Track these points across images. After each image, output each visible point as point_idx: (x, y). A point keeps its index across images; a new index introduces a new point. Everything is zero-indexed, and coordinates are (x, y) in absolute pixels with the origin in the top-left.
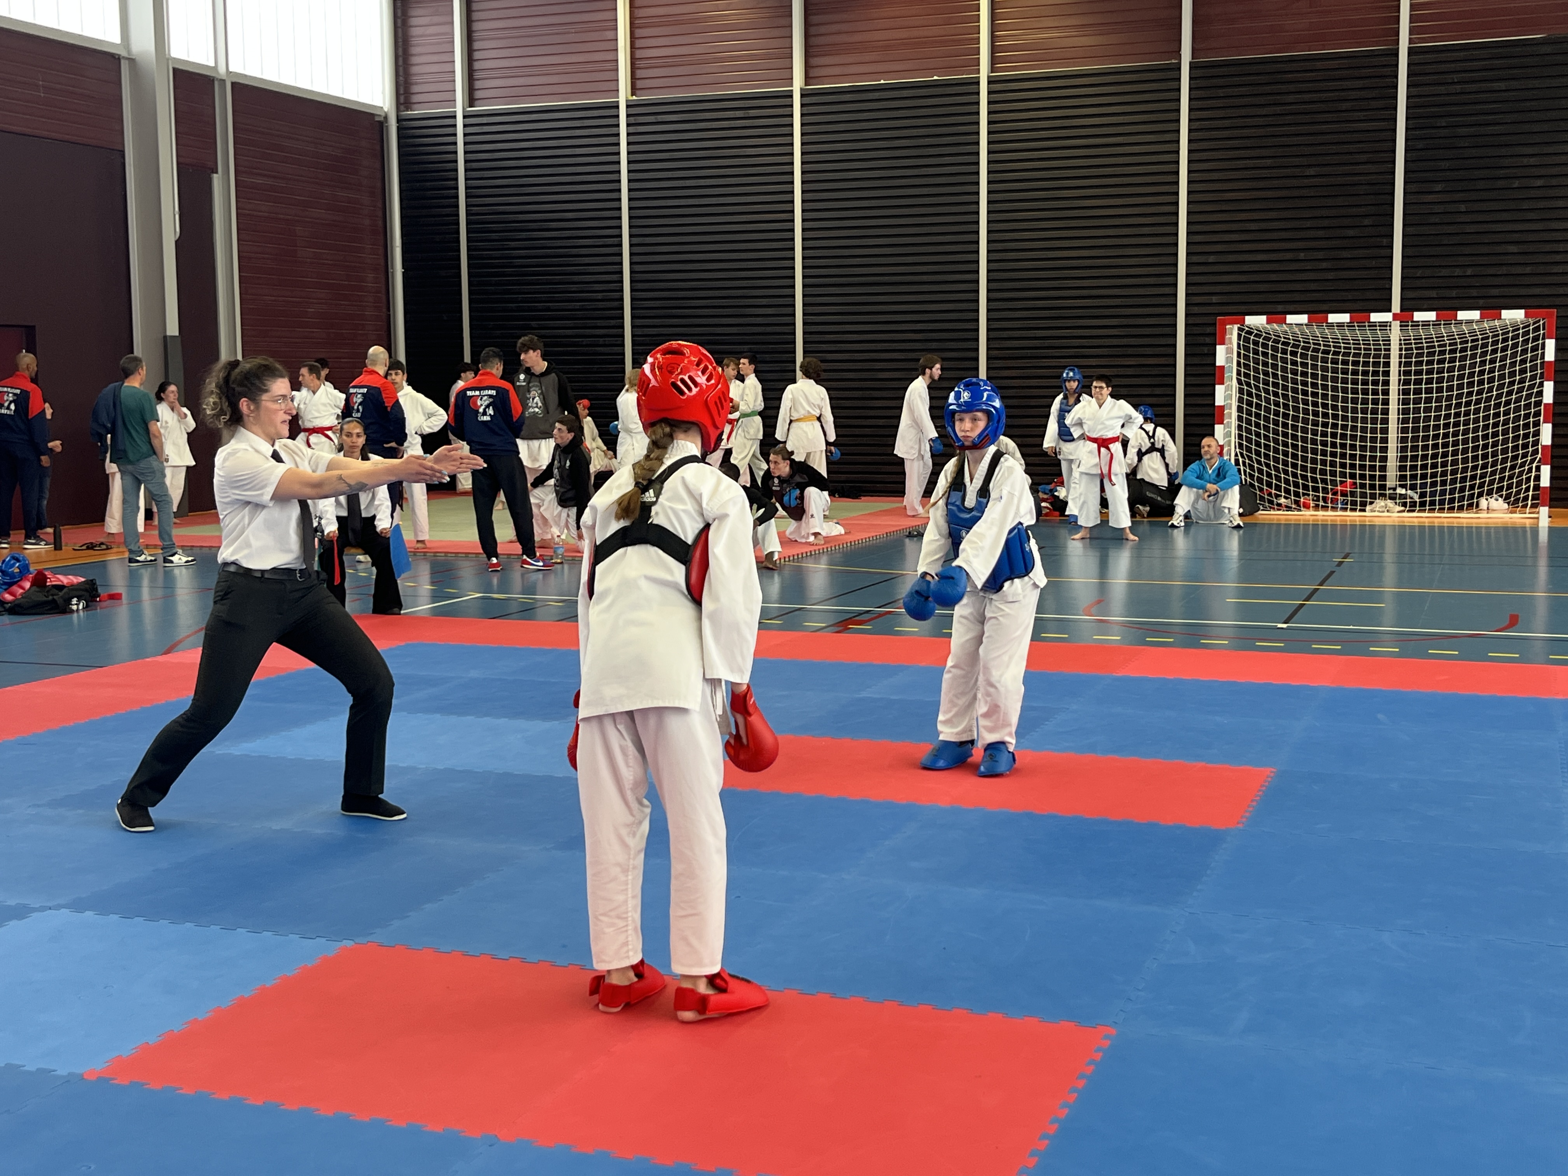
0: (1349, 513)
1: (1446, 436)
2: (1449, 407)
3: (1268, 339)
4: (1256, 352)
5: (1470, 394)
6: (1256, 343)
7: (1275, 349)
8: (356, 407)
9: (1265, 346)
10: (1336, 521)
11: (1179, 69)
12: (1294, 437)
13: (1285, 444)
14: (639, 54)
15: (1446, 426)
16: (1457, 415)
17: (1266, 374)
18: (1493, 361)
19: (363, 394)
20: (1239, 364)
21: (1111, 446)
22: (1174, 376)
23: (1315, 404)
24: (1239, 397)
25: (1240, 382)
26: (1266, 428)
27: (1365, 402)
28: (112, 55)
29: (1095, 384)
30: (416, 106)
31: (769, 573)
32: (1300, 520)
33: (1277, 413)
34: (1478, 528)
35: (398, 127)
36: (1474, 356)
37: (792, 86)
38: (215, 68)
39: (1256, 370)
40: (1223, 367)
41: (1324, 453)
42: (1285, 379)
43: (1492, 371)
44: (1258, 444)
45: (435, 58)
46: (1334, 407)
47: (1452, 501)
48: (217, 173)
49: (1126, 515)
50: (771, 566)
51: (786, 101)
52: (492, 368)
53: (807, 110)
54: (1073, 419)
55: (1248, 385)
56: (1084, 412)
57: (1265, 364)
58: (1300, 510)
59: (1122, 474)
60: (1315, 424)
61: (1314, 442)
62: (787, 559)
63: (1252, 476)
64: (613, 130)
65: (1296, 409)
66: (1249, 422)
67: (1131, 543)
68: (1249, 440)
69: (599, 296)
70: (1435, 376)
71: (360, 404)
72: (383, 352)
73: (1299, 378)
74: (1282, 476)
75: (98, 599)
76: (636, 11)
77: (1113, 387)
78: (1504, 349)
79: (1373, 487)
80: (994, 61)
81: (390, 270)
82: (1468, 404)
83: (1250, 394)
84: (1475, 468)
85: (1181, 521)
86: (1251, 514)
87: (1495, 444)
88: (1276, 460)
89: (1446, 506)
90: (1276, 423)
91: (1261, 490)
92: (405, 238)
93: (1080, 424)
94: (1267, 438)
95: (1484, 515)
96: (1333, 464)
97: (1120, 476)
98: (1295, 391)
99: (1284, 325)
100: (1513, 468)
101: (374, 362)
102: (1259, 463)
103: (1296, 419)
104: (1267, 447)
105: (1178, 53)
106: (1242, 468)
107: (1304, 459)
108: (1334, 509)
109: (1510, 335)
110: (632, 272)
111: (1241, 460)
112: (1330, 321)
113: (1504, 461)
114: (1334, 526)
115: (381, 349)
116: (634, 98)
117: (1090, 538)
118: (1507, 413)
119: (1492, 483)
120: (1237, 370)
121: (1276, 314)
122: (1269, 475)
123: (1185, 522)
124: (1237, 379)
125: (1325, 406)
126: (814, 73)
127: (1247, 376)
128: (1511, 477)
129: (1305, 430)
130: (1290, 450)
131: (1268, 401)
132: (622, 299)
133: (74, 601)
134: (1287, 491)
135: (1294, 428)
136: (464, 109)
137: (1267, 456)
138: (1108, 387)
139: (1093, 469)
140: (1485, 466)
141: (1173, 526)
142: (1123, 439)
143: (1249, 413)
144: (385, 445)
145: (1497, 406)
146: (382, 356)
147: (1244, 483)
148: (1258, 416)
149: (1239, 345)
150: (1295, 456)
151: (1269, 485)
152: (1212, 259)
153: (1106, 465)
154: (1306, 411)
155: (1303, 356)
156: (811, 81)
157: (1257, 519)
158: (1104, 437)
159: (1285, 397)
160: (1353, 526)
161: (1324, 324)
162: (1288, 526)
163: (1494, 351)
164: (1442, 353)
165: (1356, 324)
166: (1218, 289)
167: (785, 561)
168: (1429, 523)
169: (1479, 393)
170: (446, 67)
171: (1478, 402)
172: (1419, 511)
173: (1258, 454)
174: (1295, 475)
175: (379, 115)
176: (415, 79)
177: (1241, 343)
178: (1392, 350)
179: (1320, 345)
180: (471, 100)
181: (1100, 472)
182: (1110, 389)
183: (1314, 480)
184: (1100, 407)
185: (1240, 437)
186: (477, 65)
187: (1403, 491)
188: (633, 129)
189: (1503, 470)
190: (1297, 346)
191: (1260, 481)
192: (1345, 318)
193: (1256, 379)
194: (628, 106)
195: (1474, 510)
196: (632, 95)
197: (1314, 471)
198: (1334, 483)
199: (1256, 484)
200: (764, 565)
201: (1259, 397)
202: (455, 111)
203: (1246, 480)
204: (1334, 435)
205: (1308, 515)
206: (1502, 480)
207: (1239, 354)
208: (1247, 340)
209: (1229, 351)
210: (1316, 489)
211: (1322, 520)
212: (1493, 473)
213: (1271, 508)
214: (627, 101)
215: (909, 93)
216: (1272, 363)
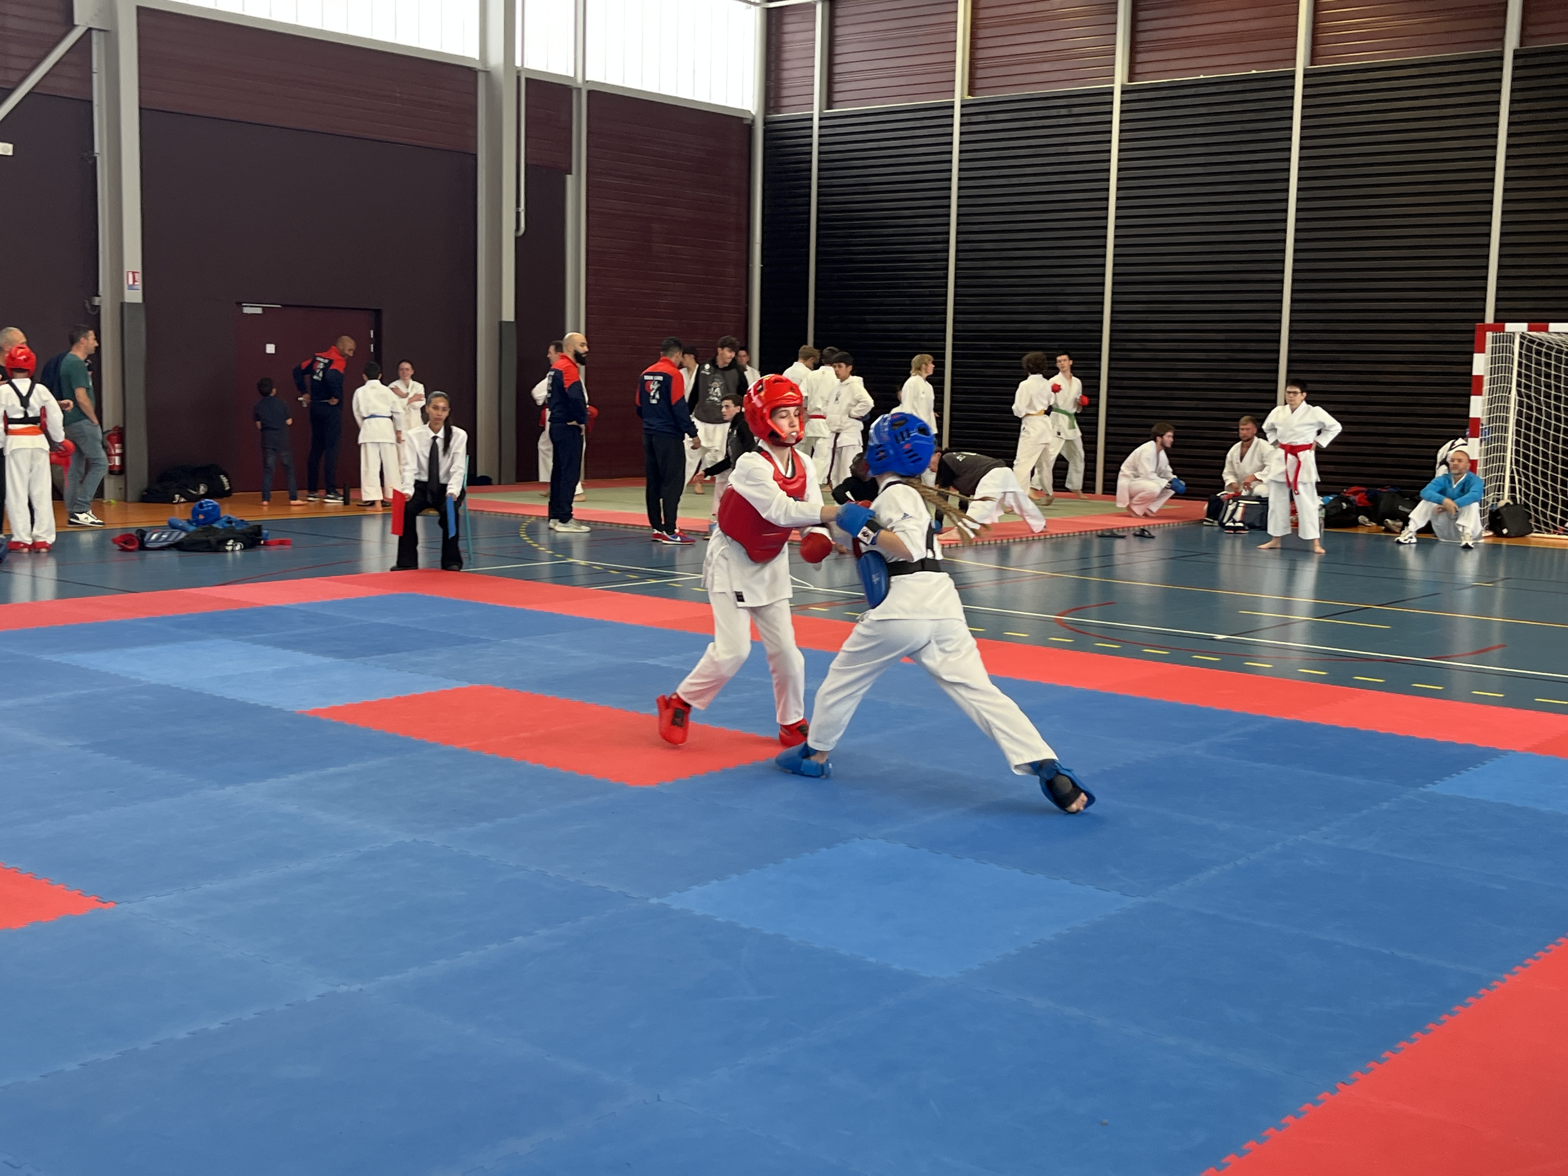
4: (1538, 363)
6: (1539, 353)
7: (1558, 359)
9: (1548, 356)
11: (1502, 58)
13: (1564, 463)
14: (981, 54)
17: (1548, 386)
20: (1519, 375)
21: (1300, 454)
24: (1519, 410)
25: (1519, 394)
26: (1546, 445)
28: (469, 69)
30: (783, 109)
33: (1557, 429)
35: (764, 129)
37: (1114, 83)
38: (574, 79)
39: (1538, 382)
40: (1488, 377)
44: (1536, 461)
45: (800, 63)
48: (571, 174)
49: (1314, 527)
51: (1106, 98)
52: (672, 356)
53: (1126, 107)
54: (1270, 422)
55: (1529, 397)
56: (1277, 417)
57: (1548, 376)
63: (1527, 496)
64: (947, 130)
66: (1527, 437)
67: (1316, 556)
68: (1526, 457)
69: (927, 291)
74: (1560, 496)
75: (262, 542)
77: (1308, 392)
80: (1310, 54)
81: (752, 264)
83: (1530, 408)
85: (1411, 538)
86: (1522, 535)
88: (1554, 479)
91: (1536, 511)
92: (764, 235)
93: (1273, 429)
94: (1545, 455)
97: (1309, 486)
102: (1536, 481)
104: (1545, 465)
105: (1501, 40)
106: (1517, 486)
111: (1517, 478)
116: (970, 97)
117: (1282, 548)
120: (1518, 381)
121: (1534, 322)
122: (1546, 495)
123: (1417, 539)
126: (1139, 69)
127: (1527, 387)
131: (1548, 415)
133: (231, 542)
136: (820, 110)
137: (1544, 475)
138: (1302, 392)
139: (1280, 476)
141: (1399, 542)
142: (1316, 448)
143: (1528, 427)
147: (1518, 502)
148: (1537, 431)
149: (1520, 354)
151: (1545, 505)
153: (1292, 473)
156: (1137, 77)
157: (1529, 542)
158: (1293, 444)
166: (1530, 294)
170: (807, 72)
173: (1535, 471)
175: (748, 119)
176: (786, 84)
177: (1524, 352)
180: (830, 102)
182: (1305, 394)
184: (1294, 413)
185: (1517, 452)
186: (838, 69)
188: (965, 129)
191: (1535, 501)
193: (1538, 391)
194: (962, 106)
196: (969, 95)
199: (1531, 504)
201: (1539, 410)
202: (812, 114)
203: (1521, 499)
207: (1520, 364)
208: (1529, 349)
209: (1501, 361)
213: (1544, 530)
214: (962, 101)
215: (1226, 88)
216: (1555, 375)
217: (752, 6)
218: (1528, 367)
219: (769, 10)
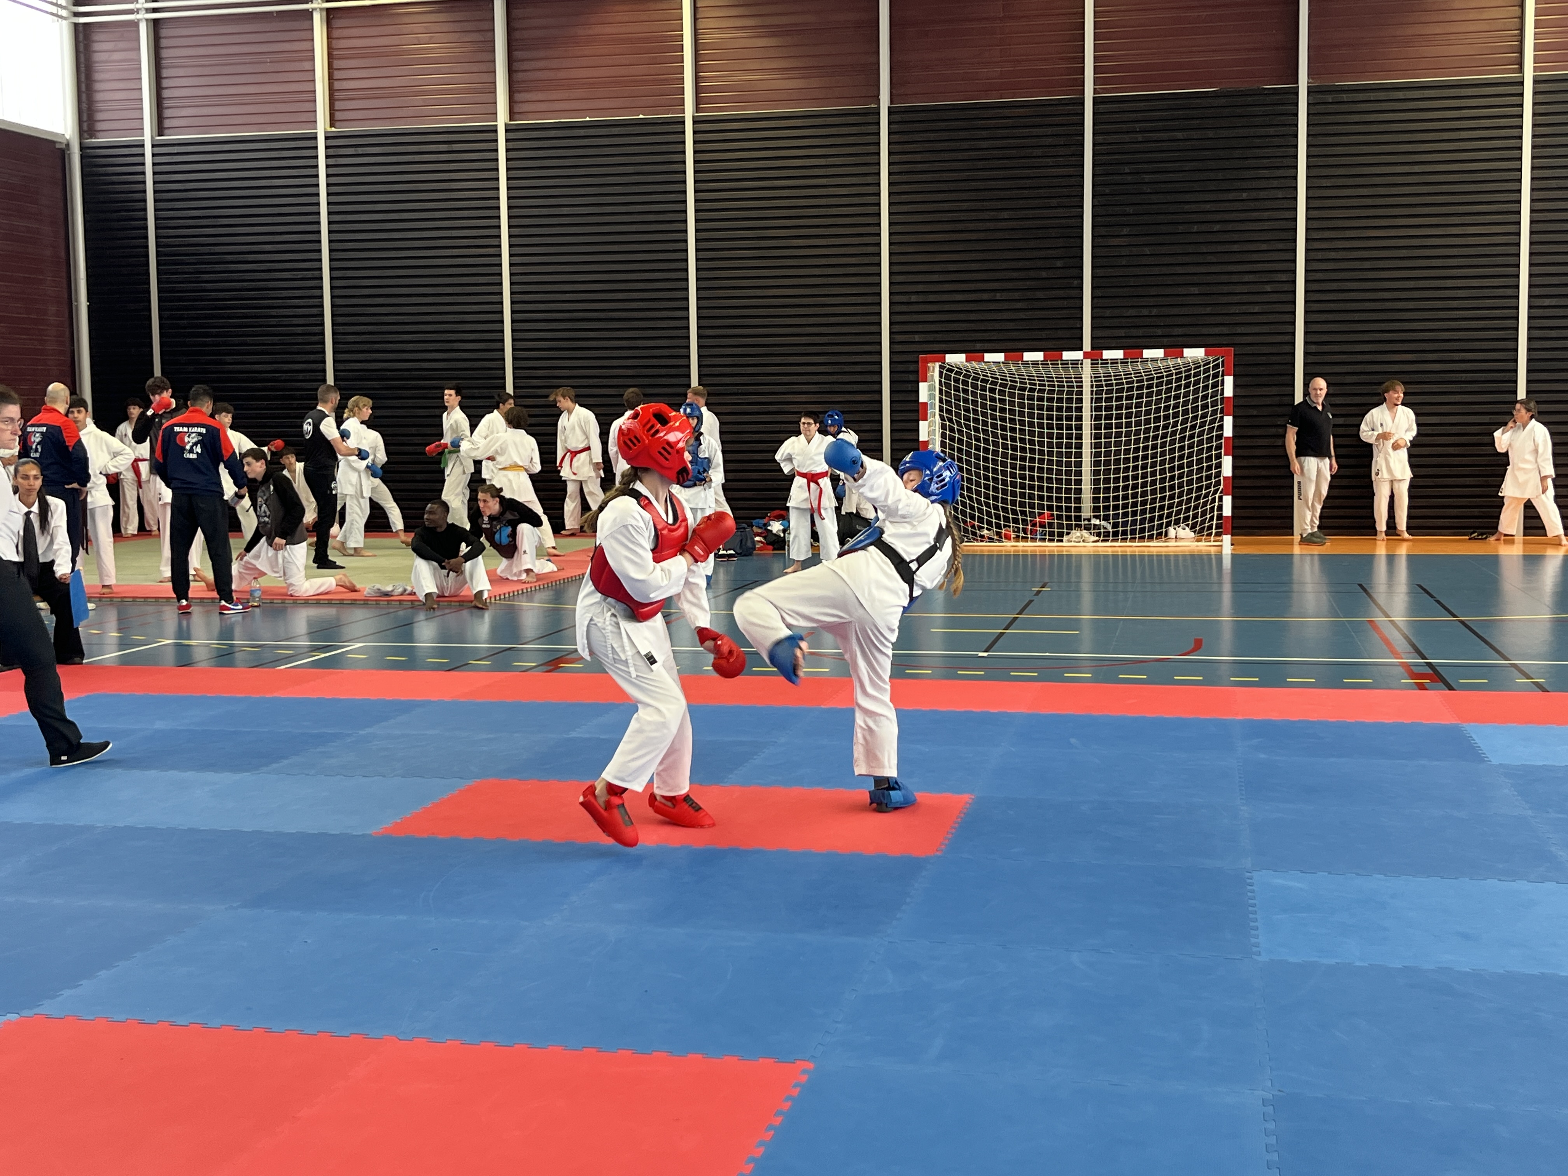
0: (1047, 543)
1: (1135, 468)
2: (1137, 441)
3: (968, 376)
4: (957, 389)
5: (1157, 428)
6: (957, 381)
7: (975, 386)
8: (34, 447)
9: (965, 383)
10: (1036, 551)
11: (879, 114)
12: (995, 471)
13: (986, 478)
14: (337, 85)
15: (1136, 459)
16: (1146, 448)
17: (967, 410)
18: (1177, 397)
19: (42, 433)
20: (941, 401)
21: (820, 481)
22: (880, 412)
23: (1013, 439)
24: (942, 432)
25: (942, 418)
26: (969, 463)
27: (1060, 436)
29: (803, 420)
30: (101, 134)
31: (480, 612)
32: (1001, 551)
33: (978, 448)
34: (1167, 557)
35: (81, 155)
36: (1159, 393)
37: (496, 121)
39: (958, 407)
40: (926, 403)
41: (1023, 486)
42: (984, 415)
43: (1176, 406)
45: (121, 85)
46: (1032, 442)
47: (1142, 530)
50: (480, 606)
51: (490, 136)
52: (202, 405)
53: (512, 145)
54: (783, 454)
55: (951, 420)
56: (793, 447)
57: (966, 401)
58: (1001, 541)
59: (832, 508)
60: (1014, 458)
61: (1013, 475)
62: (498, 598)
64: (311, 162)
65: (996, 444)
69: (299, 330)
70: (1124, 412)
71: (38, 444)
72: (63, 389)
73: (998, 414)
74: (984, 508)
76: (334, 42)
77: (820, 423)
78: (1187, 386)
79: (1069, 518)
80: (698, 101)
81: (74, 303)
82: (1155, 438)
83: (952, 430)
84: (1163, 499)
87: (1181, 476)
88: (978, 493)
89: (1137, 536)
90: (977, 458)
91: (965, 522)
92: (89, 270)
93: (790, 459)
95: (1172, 543)
96: (1031, 496)
97: (829, 510)
98: (994, 426)
99: (983, 363)
100: (1198, 498)
101: (54, 400)
103: (995, 453)
105: (877, 98)
107: (1005, 492)
108: (1033, 539)
109: (1192, 372)
110: (333, 306)
112: (1025, 359)
113: (1190, 491)
114: (1034, 556)
115: (62, 386)
116: (333, 129)
118: (1191, 446)
119: (1178, 513)
120: (940, 406)
121: (974, 352)
122: (972, 508)
124: (940, 415)
125: (1022, 441)
126: (518, 108)
127: (949, 412)
128: (1196, 507)
129: (1004, 464)
130: (991, 483)
131: (969, 436)
132: (323, 334)
134: (989, 523)
135: (995, 462)
136: (152, 137)
138: (815, 423)
139: (803, 503)
140: (1172, 497)
142: (831, 474)
144: (66, 487)
145: (1182, 439)
146: (62, 393)
148: (960, 451)
149: (940, 382)
150: (995, 489)
151: (972, 517)
152: (914, 298)
153: (815, 500)
154: (1005, 446)
155: (1002, 393)
156: (517, 116)
158: (813, 472)
159: (985, 432)
160: (1052, 556)
161: (1020, 362)
162: (990, 557)
163: (1178, 388)
164: (1130, 389)
165: (1049, 362)
166: (920, 328)
167: (495, 600)
168: (1121, 552)
169: (1166, 427)
170: (134, 95)
171: (1164, 436)
172: (1112, 541)
174: (996, 508)
175: (60, 143)
176: (100, 106)
177: (943, 380)
178: (1084, 387)
179: (1016, 382)
180: (160, 129)
181: (810, 507)
182: (818, 425)
183: (1014, 512)
184: (809, 442)
186: (166, 94)
187: (1097, 522)
188: (332, 161)
189: (1189, 501)
190: (995, 384)
191: (964, 513)
192: (1039, 356)
193: (958, 415)
194: (327, 138)
195: (1163, 539)
196: (331, 126)
197: (1013, 503)
198: (1032, 514)
199: (960, 516)
200: (473, 604)
201: (960, 432)
202: (143, 140)
204: (1032, 469)
205: (1008, 546)
206: (1188, 510)
207: (941, 391)
208: (948, 377)
209: (931, 388)
210: (1016, 521)
211: (1023, 551)
212: (1180, 504)
213: (974, 539)
214: (326, 132)
215: (616, 131)
216: (972, 400)
217: (60, 20)
218: (948, 394)
219: (76, 25)
